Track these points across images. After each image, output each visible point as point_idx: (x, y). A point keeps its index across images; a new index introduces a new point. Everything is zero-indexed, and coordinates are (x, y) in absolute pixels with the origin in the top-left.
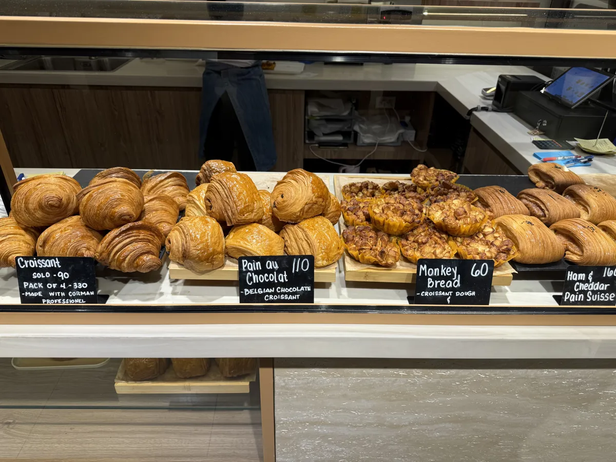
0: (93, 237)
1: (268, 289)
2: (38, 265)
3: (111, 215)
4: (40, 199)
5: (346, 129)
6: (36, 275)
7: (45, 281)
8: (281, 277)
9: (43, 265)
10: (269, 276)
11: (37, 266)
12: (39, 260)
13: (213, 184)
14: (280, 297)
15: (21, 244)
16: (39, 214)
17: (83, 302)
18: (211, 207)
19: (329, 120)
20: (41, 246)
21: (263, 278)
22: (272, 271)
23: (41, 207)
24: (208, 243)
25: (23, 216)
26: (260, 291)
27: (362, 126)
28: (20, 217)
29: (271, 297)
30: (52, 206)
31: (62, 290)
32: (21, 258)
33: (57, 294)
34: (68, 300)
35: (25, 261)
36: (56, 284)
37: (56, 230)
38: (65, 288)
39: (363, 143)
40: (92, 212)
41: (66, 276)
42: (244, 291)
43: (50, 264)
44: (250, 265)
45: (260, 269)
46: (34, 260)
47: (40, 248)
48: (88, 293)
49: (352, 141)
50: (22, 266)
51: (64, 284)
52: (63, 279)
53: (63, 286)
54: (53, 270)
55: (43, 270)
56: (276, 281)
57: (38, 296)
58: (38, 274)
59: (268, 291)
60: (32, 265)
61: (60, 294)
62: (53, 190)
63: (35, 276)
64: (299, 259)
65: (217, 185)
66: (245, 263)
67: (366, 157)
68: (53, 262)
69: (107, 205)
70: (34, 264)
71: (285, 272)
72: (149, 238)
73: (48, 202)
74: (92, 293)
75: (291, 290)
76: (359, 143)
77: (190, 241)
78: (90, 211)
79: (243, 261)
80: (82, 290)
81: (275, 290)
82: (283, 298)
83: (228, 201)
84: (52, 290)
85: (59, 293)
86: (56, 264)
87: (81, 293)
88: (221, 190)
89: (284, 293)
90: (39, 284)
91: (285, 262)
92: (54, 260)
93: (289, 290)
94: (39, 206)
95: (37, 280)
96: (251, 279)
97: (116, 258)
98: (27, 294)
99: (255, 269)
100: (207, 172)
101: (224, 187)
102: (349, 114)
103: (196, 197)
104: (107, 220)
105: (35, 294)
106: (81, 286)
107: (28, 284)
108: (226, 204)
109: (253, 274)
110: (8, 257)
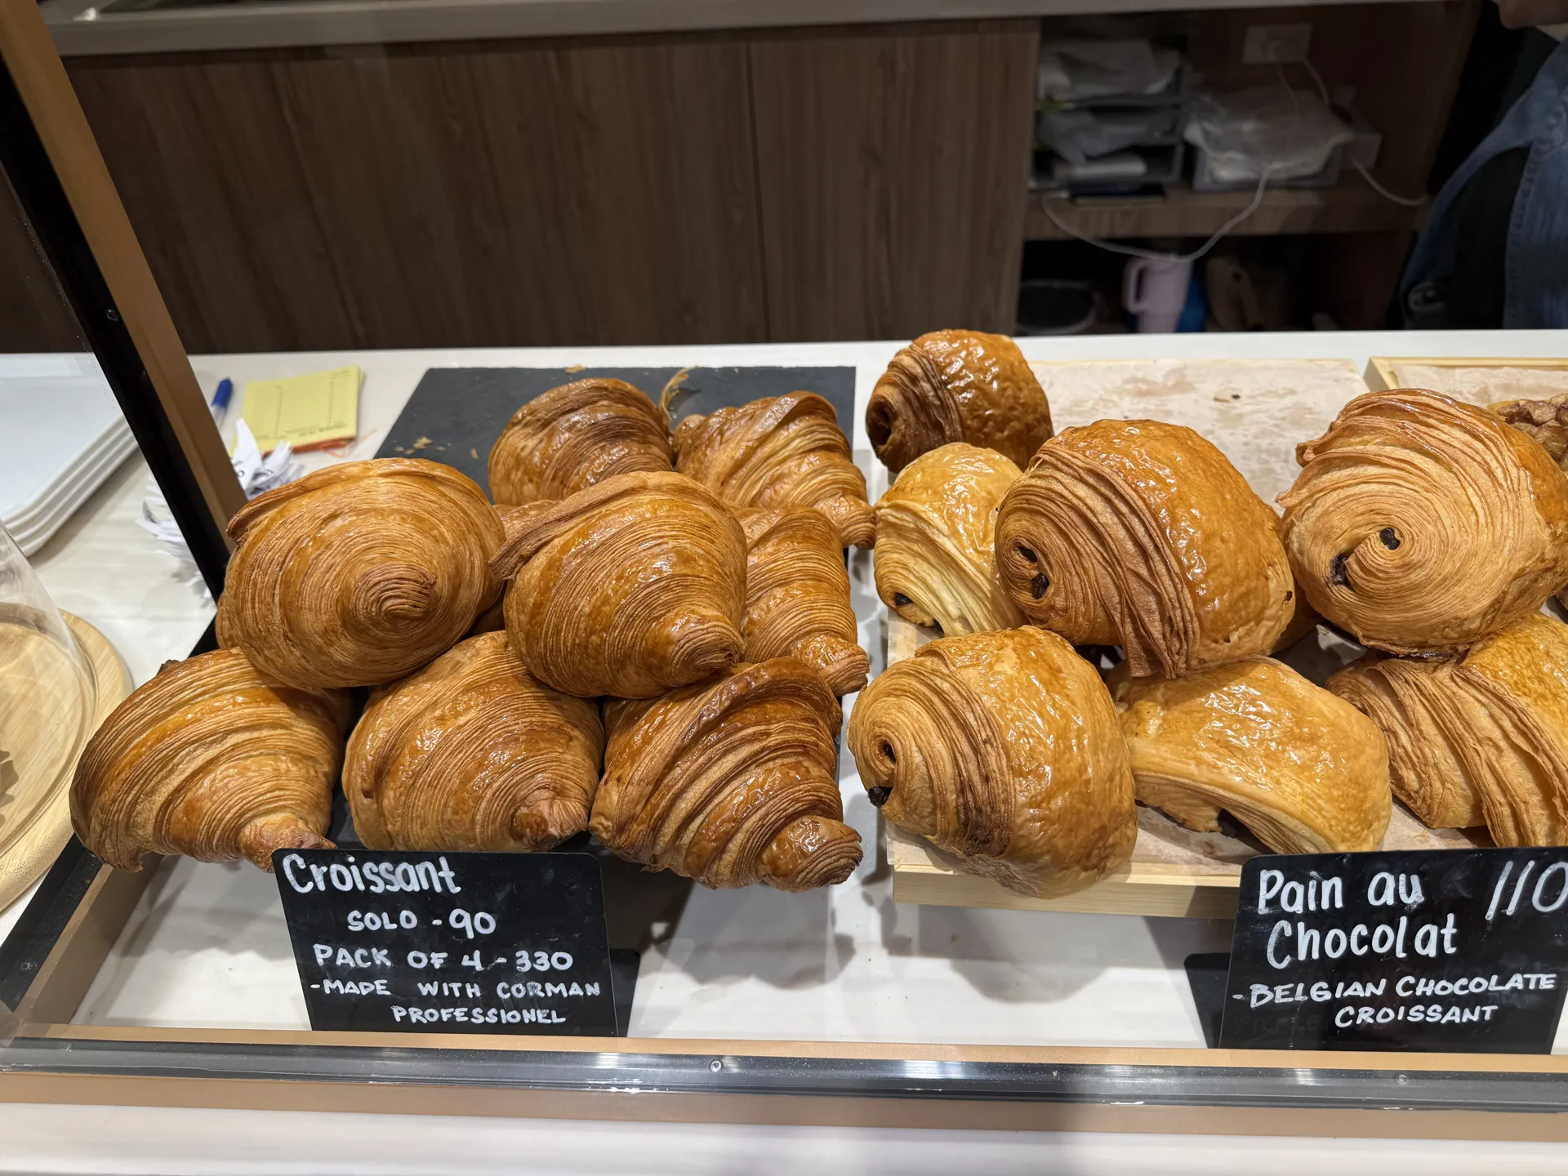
0: (568, 729)
1: (1357, 985)
2: (368, 883)
3: (651, 653)
4: (346, 591)
5: (1157, 138)
6: (362, 920)
7: (398, 943)
8: (1427, 937)
9: (387, 882)
10: (1372, 932)
11: (361, 887)
12: (368, 866)
13: (1059, 488)
14: (1407, 1014)
15: (283, 766)
16: (344, 651)
17: (556, 1020)
18: (1040, 585)
19: (1101, 110)
20: (367, 794)
21: (1347, 942)
22: (1390, 915)
23: (349, 621)
24: (1088, 782)
25: (279, 654)
26: (1320, 993)
27: (1208, 126)
28: (267, 659)
29: (1365, 1015)
30: (394, 617)
31: (468, 975)
32: (295, 857)
33: (451, 990)
34: (493, 1011)
35: (313, 867)
36: (445, 955)
37: (420, 715)
38: (479, 967)
39: (1215, 181)
40: (568, 637)
41: (484, 923)
42: (1248, 993)
43: (417, 878)
44: (1293, 893)
45: (1339, 904)
46: (348, 865)
47: (366, 801)
48: (576, 990)
49: (1175, 174)
50: (303, 885)
51: (477, 954)
52: (471, 935)
53: (475, 962)
54: (429, 903)
55: (391, 903)
56: (1401, 954)
57: (373, 994)
58: (369, 915)
59: (1356, 990)
60: (342, 881)
61: (463, 990)
62: (393, 543)
63: (356, 922)
64: (1531, 864)
65: (1082, 491)
66: (1272, 882)
67: (1226, 229)
68: (427, 871)
69: (629, 610)
70: (349, 878)
71: (1451, 918)
72: (802, 736)
73: (380, 601)
74: (594, 990)
75: (1463, 988)
76: (1202, 181)
77: (1009, 778)
78: (558, 631)
79: (1265, 876)
80: (552, 976)
81: (1391, 988)
82: (1421, 1017)
83: (1144, 572)
84: (430, 974)
85: (456, 986)
86: (442, 880)
87: (549, 987)
88: (1105, 517)
89: (1427, 1001)
90: (374, 951)
91: (1459, 877)
92: (431, 866)
93: (1455, 988)
94: (344, 621)
95: (367, 939)
96: (1288, 945)
97: (686, 839)
98: (328, 985)
99: (1312, 907)
100: (926, 386)
101: (1124, 509)
102: (1169, 87)
103: (934, 517)
104: (631, 669)
105: (363, 989)
106: (544, 962)
107: (330, 952)
108: (1134, 584)
109: (1301, 926)
110: (238, 829)
